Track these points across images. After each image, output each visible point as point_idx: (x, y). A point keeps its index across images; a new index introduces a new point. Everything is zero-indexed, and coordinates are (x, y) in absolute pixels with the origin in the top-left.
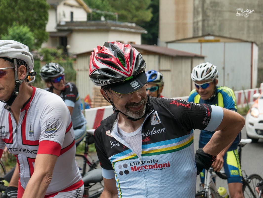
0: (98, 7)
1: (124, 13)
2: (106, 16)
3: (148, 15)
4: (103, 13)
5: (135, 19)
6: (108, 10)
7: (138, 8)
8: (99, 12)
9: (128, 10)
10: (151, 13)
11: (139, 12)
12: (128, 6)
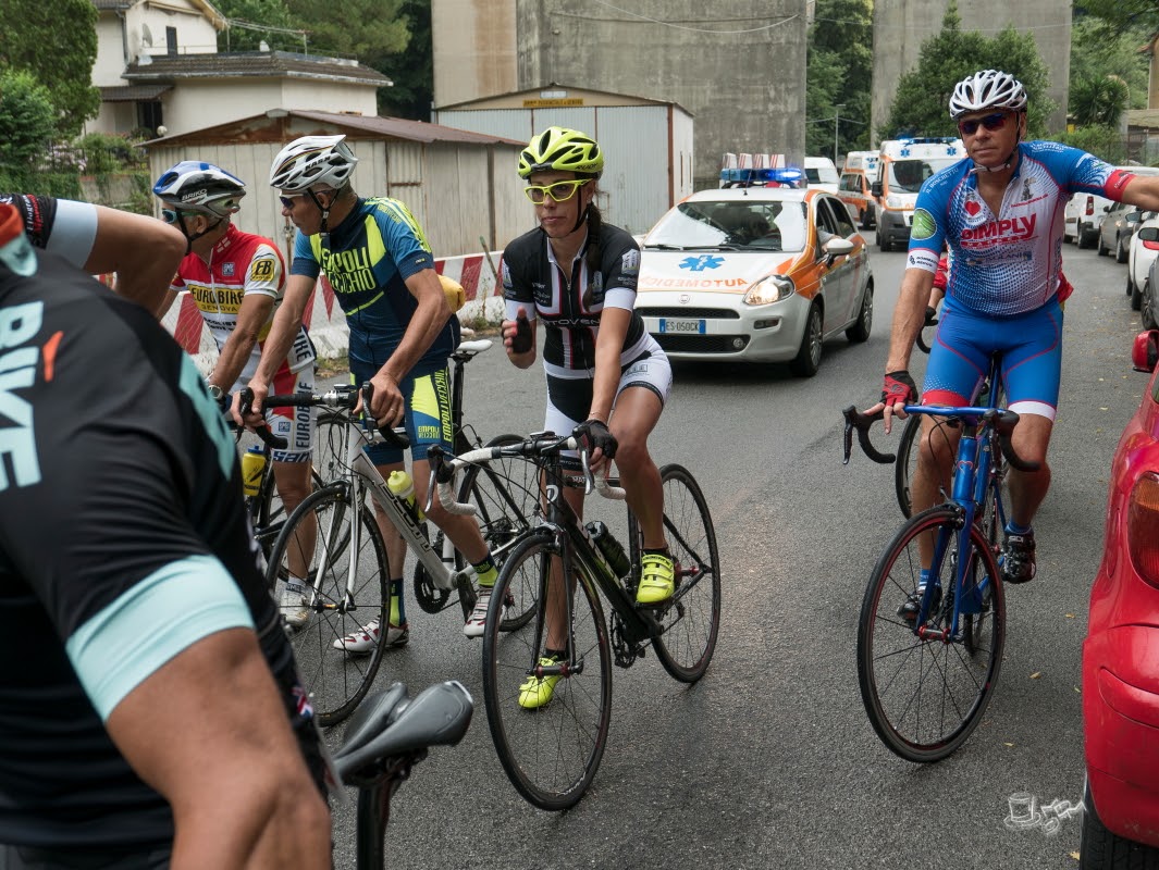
0: (249, 14)
1: (330, 29)
2: (275, 41)
3: (399, 36)
4: (269, 30)
5: (362, 48)
6: (282, 22)
7: (369, 16)
8: (253, 26)
9: (340, 20)
10: (408, 28)
11: (373, 28)
12: (340, 10)
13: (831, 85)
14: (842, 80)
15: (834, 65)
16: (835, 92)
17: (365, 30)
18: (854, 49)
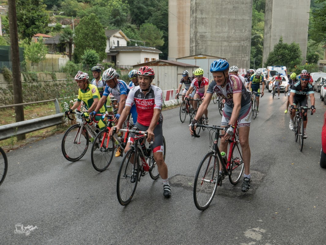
0: (133, 38)
1: (148, 41)
2: (138, 43)
3: (162, 42)
4: (136, 41)
5: (155, 45)
6: (138, 40)
7: (156, 38)
8: (133, 40)
9: (150, 39)
10: (164, 41)
11: (157, 41)
12: (150, 37)
13: (253, 53)
14: (255, 52)
15: (254, 49)
16: (254, 55)
17: (155, 41)
18: (258, 45)
